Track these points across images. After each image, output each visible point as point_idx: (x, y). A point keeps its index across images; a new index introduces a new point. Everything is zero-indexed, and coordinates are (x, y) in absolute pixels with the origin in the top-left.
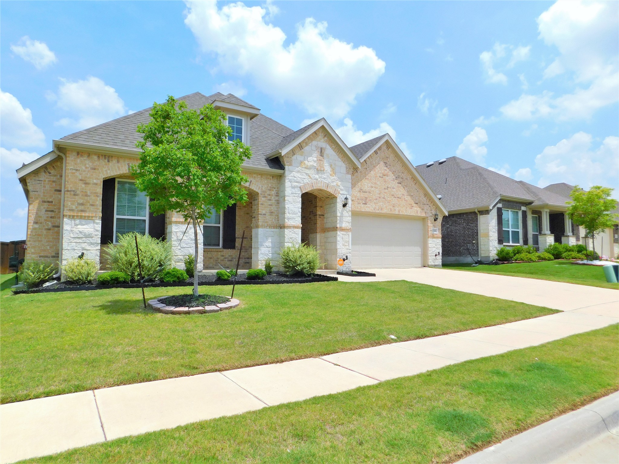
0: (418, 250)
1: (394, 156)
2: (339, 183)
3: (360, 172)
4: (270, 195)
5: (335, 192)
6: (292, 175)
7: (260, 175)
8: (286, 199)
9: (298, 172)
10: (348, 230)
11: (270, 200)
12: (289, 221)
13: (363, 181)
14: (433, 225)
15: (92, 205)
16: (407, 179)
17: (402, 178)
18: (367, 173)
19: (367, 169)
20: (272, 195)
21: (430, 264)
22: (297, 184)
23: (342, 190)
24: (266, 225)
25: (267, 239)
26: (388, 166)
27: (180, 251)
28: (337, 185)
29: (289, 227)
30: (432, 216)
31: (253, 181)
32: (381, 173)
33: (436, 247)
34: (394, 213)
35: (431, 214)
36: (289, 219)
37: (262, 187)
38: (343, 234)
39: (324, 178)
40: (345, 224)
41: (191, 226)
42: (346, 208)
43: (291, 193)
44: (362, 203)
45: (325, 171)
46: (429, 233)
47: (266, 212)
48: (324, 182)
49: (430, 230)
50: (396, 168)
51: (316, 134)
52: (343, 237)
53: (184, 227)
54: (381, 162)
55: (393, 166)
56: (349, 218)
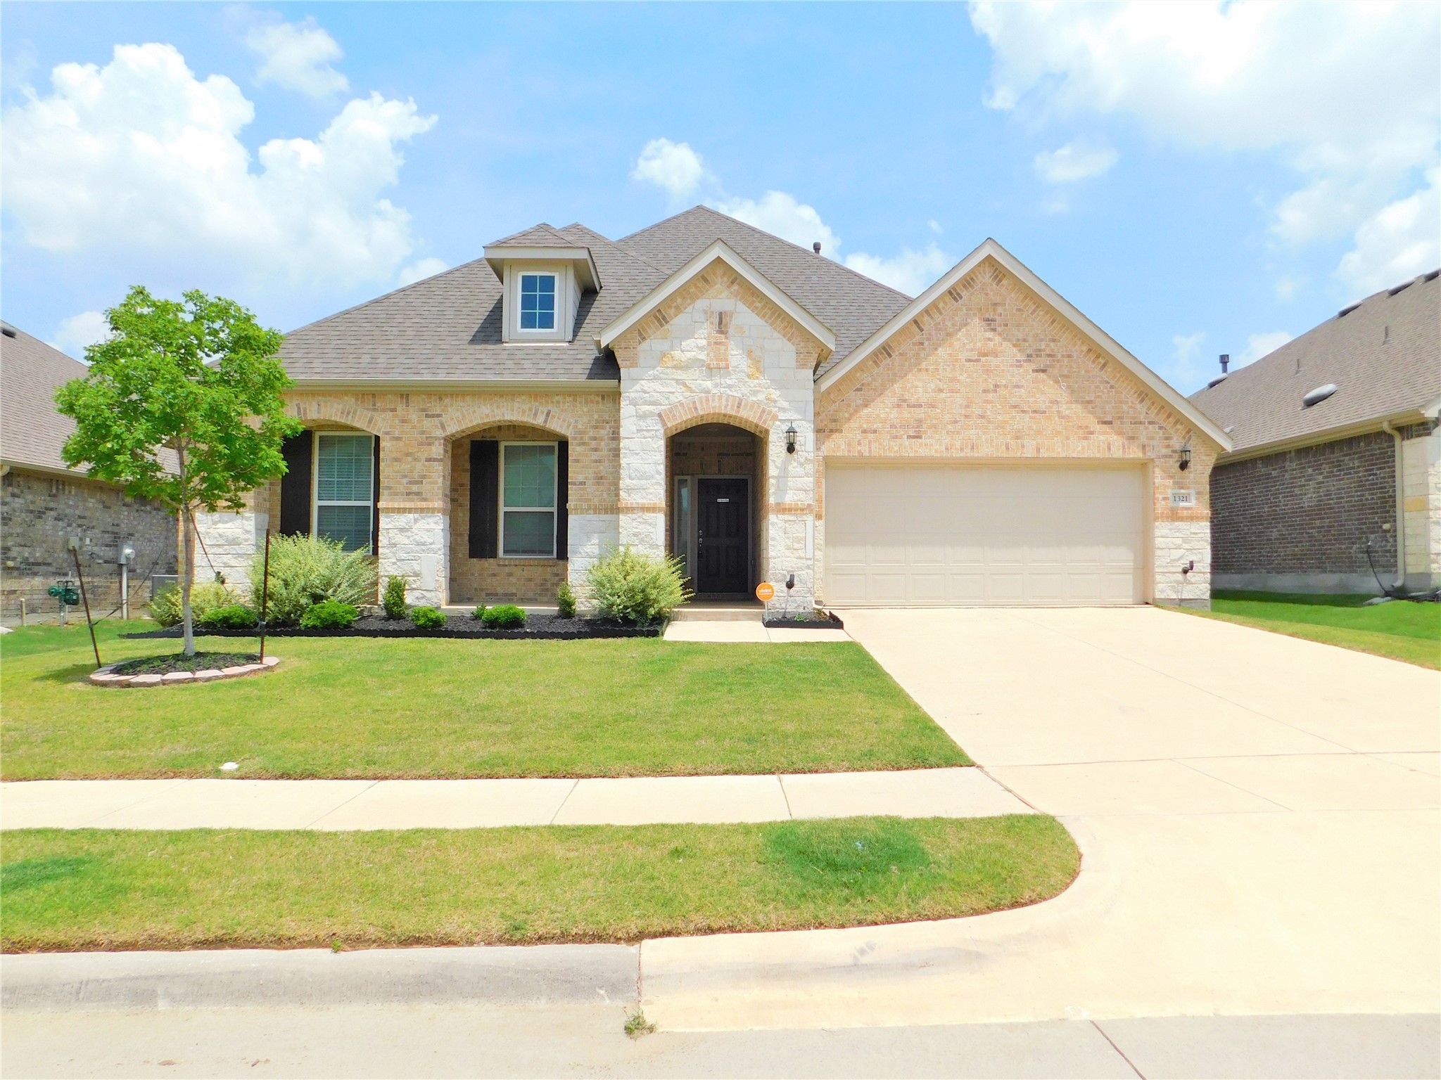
0: (1123, 557)
1: (1022, 296)
2: (775, 394)
3: (901, 354)
4: (595, 439)
5: (761, 417)
6: (637, 387)
7: (569, 395)
8: (621, 445)
9: (655, 378)
10: (802, 510)
11: (596, 450)
12: (629, 495)
13: (909, 376)
14: (1175, 483)
16: (1069, 356)
17: (1049, 356)
18: (922, 355)
19: (922, 344)
20: (602, 439)
21: (1158, 595)
22: (651, 408)
23: (784, 410)
24: (585, 506)
25: (589, 539)
26: (999, 329)
27: (395, 566)
28: (768, 399)
29: (630, 510)
30: (1170, 456)
31: (555, 410)
32: (972, 350)
33: (1187, 546)
34: (1019, 455)
35: (1165, 451)
36: (629, 490)
37: (576, 421)
38: (786, 521)
39: (730, 387)
40: (795, 494)
41: (417, 516)
42: (794, 455)
43: (638, 430)
44: (906, 436)
45: (730, 369)
46: (1158, 506)
47: (586, 478)
48: (728, 395)
49: (1160, 497)
50: (1027, 330)
51: (706, 281)
52: (785, 528)
53: (402, 520)
54: (972, 320)
55: (1018, 325)
56: (806, 478)
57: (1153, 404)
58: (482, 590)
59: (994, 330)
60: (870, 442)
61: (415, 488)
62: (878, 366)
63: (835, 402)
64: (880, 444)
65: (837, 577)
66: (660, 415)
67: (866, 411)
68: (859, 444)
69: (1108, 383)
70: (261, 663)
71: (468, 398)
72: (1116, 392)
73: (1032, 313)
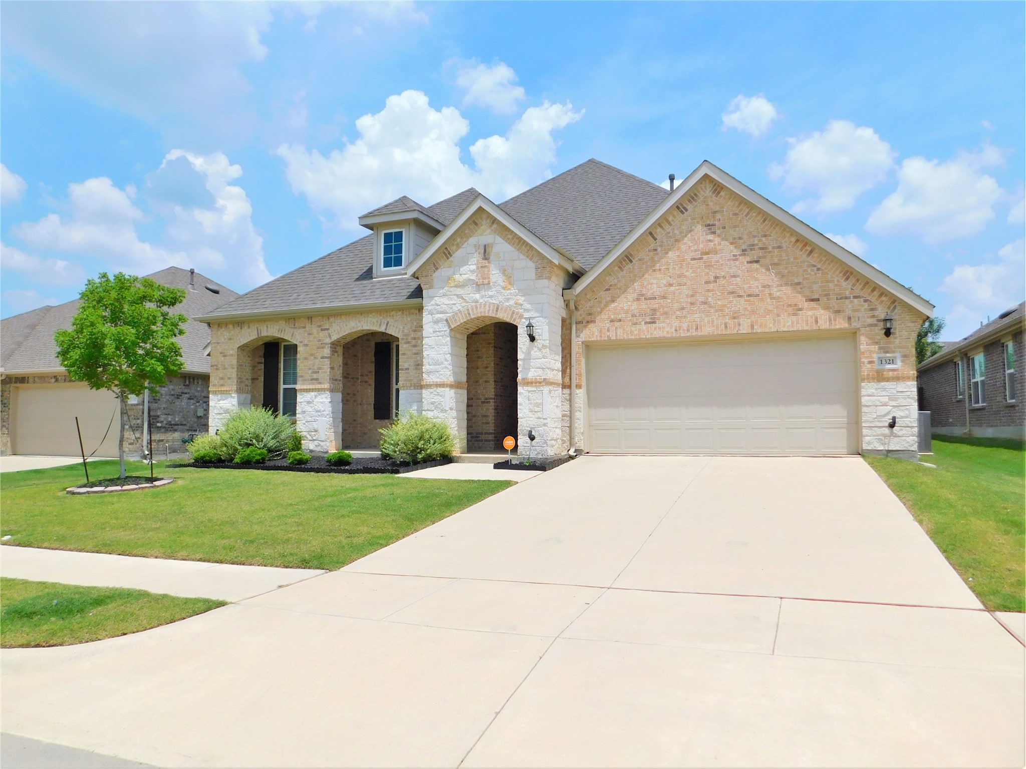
0: (838, 413)
1: (737, 203)
2: (521, 299)
3: (640, 260)
4: (415, 339)
5: (512, 317)
6: (433, 302)
7: (400, 311)
8: (423, 342)
9: (444, 295)
10: (540, 383)
12: (429, 376)
13: (646, 276)
14: (880, 348)
15: (229, 378)
16: (779, 247)
17: (762, 249)
18: (656, 259)
19: (656, 250)
20: (419, 339)
21: (866, 447)
22: (442, 316)
23: (527, 310)
24: (408, 384)
25: (411, 406)
26: (718, 232)
27: (305, 425)
29: (429, 386)
30: (876, 325)
31: (391, 321)
32: (696, 251)
33: (894, 403)
34: (735, 332)
35: (870, 321)
36: (429, 373)
37: (404, 328)
38: (529, 392)
39: (491, 297)
40: (535, 371)
41: (316, 393)
42: (535, 343)
43: (434, 331)
44: (644, 322)
45: (491, 284)
46: (864, 368)
47: (409, 365)
48: (490, 303)
49: (866, 361)
50: (742, 230)
51: (476, 224)
52: (529, 396)
53: (309, 396)
54: (696, 227)
55: (735, 227)
56: (543, 359)
57: (858, 280)
59: (714, 233)
60: (616, 328)
61: (315, 376)
62: (622, 270)
63: (590, 300)
64: (624, 330)
65: (598, 432)
66: (447, 320)
67: (613, 305)
68: (608, 330)
69: (815, 266)
71: (343, 317)
72: (822, 273)
73: (746, 216)
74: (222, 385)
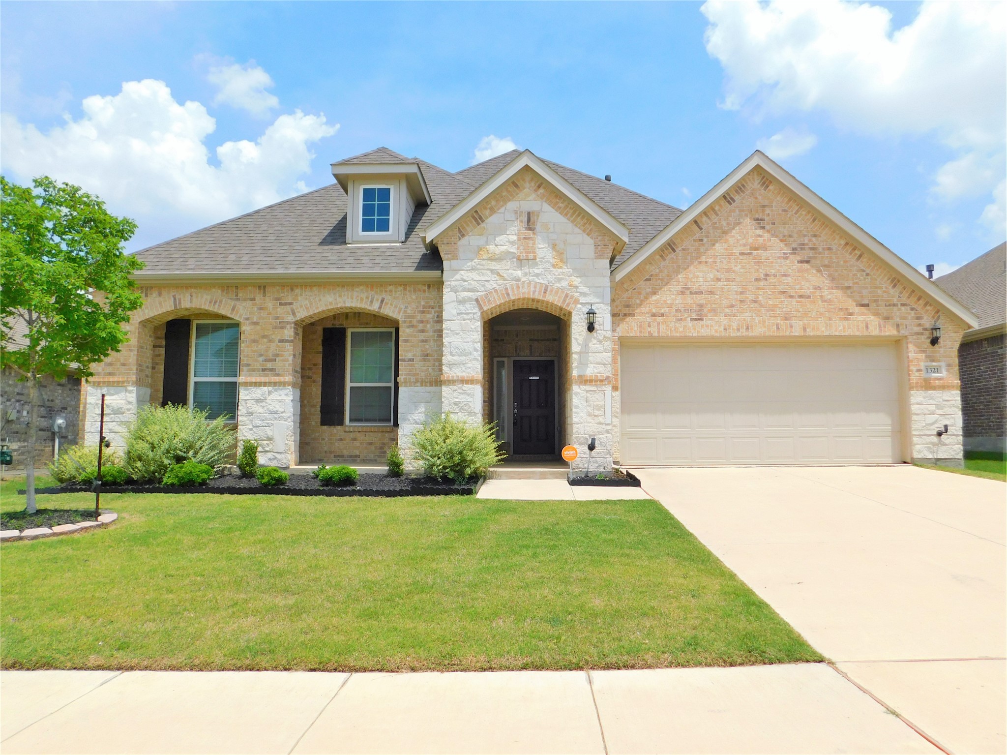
0: (882, 422)
1: (786, 200)
2: (577, 281)
3: (683, 250)
4: (422, 322)
5: (564, 301)
6: (458, 277)
7: (401, 285)
8: (444, 326)
9: (473, 269)
10: (601, 381)
11: (423, 331)
12: (451, 370)
13: (691, 268)
14: (927, 357)
15: (124, 365)
16: (829, 249)
17: (812, 249)
18: (702, 250)
19: (702, 240)
20: (428, 322)
21: (916, 455)
22: (470, 294)
23: (584, 294)
24: (413, 379)
25: (416, 408)
26: (767, 227)
27: (251, 432)
28: (570, 286)
29: (451, 382)
30: (922, 334)
31: (388, 298)
32: (745, 245)
33: (940, 412)
34: (787, 334)
35: (917, 329)
36: (451, 365)
37: (406, 307)
38: (587, 391)
39: (537, 275)
40: (595, 367)
41: (270, 388)
42: (594, 333)
43: (458, 313)
44: (689, 319)
45: (538, 260)
46: (912, 377)
47: (414, 355)
48: (536, 283)
49: (914, 369)
50: (792, 227)
51: (516, 186)
52: (587, 397)
53: (258, 392)
54: (744, 220)
55: (784, 224)
56: (604, 354)
57: (904, 288)
58: (331, 452)
59: (763, 228)
60: (658, 324)
61: (269, 365)
62: (664, 260)
63: (627, 290)
64: (667, 326)
65: (632, 441)
66: (477, 300)
67: (654, 298)
68: (649, 326)
69: (864, 271)
70: (97, 520)
71: (315, 289)
72: (871, 279)
73: (796, 213)
74: (110, 374)
